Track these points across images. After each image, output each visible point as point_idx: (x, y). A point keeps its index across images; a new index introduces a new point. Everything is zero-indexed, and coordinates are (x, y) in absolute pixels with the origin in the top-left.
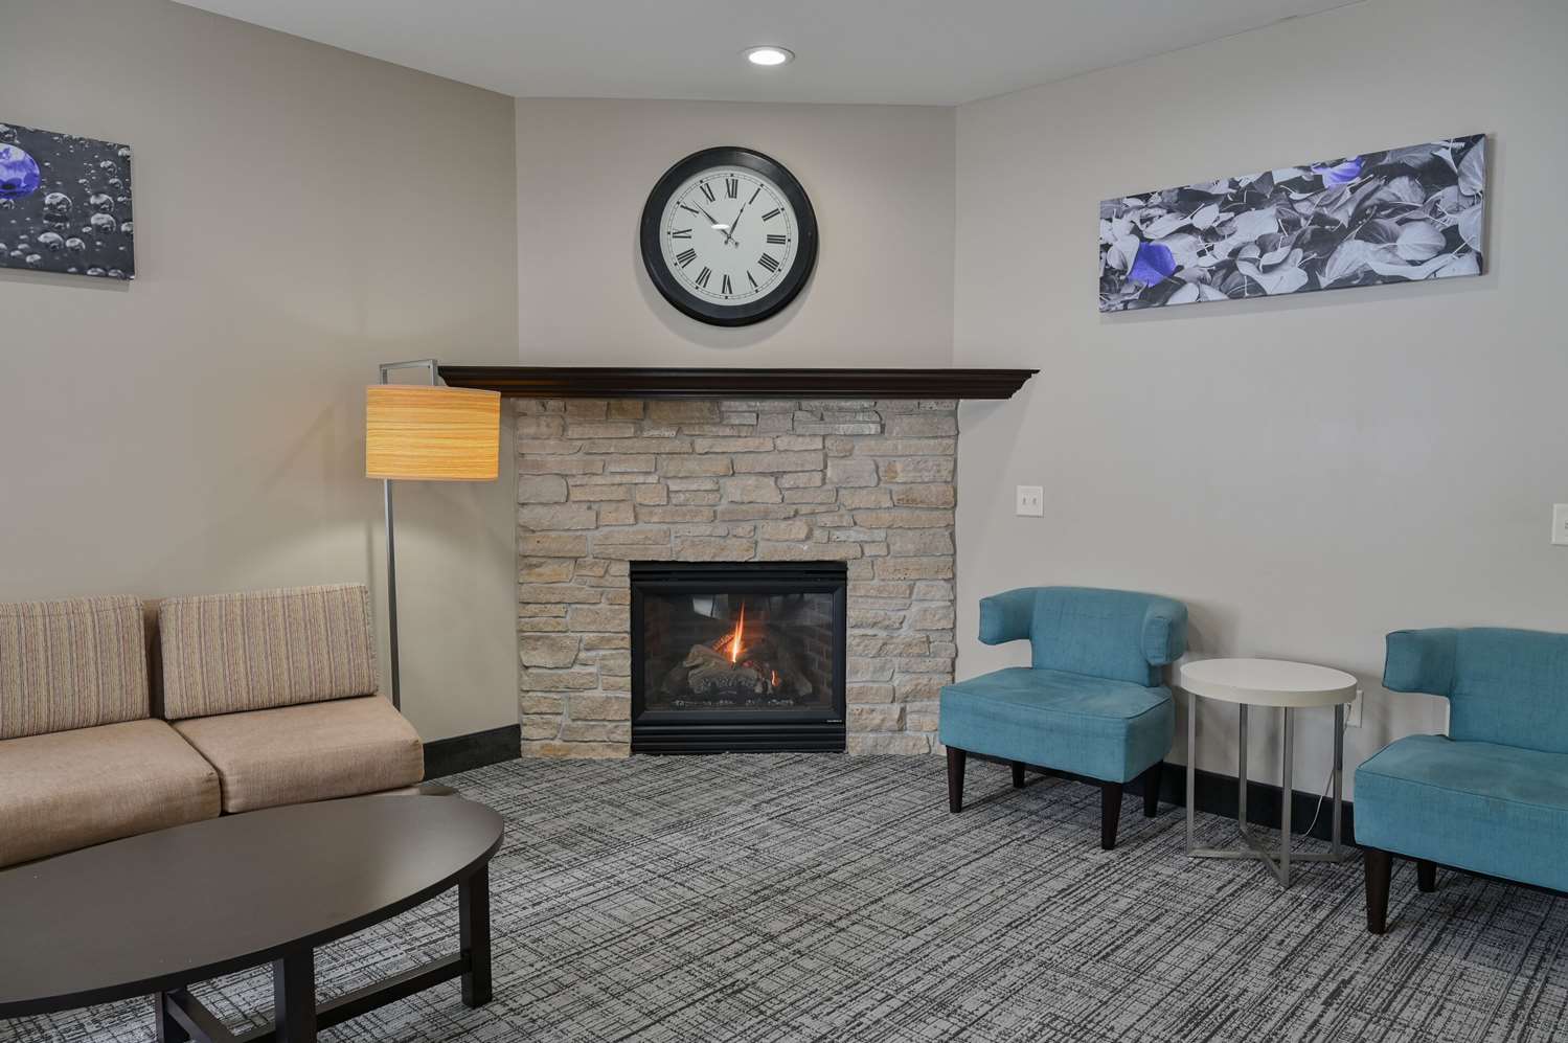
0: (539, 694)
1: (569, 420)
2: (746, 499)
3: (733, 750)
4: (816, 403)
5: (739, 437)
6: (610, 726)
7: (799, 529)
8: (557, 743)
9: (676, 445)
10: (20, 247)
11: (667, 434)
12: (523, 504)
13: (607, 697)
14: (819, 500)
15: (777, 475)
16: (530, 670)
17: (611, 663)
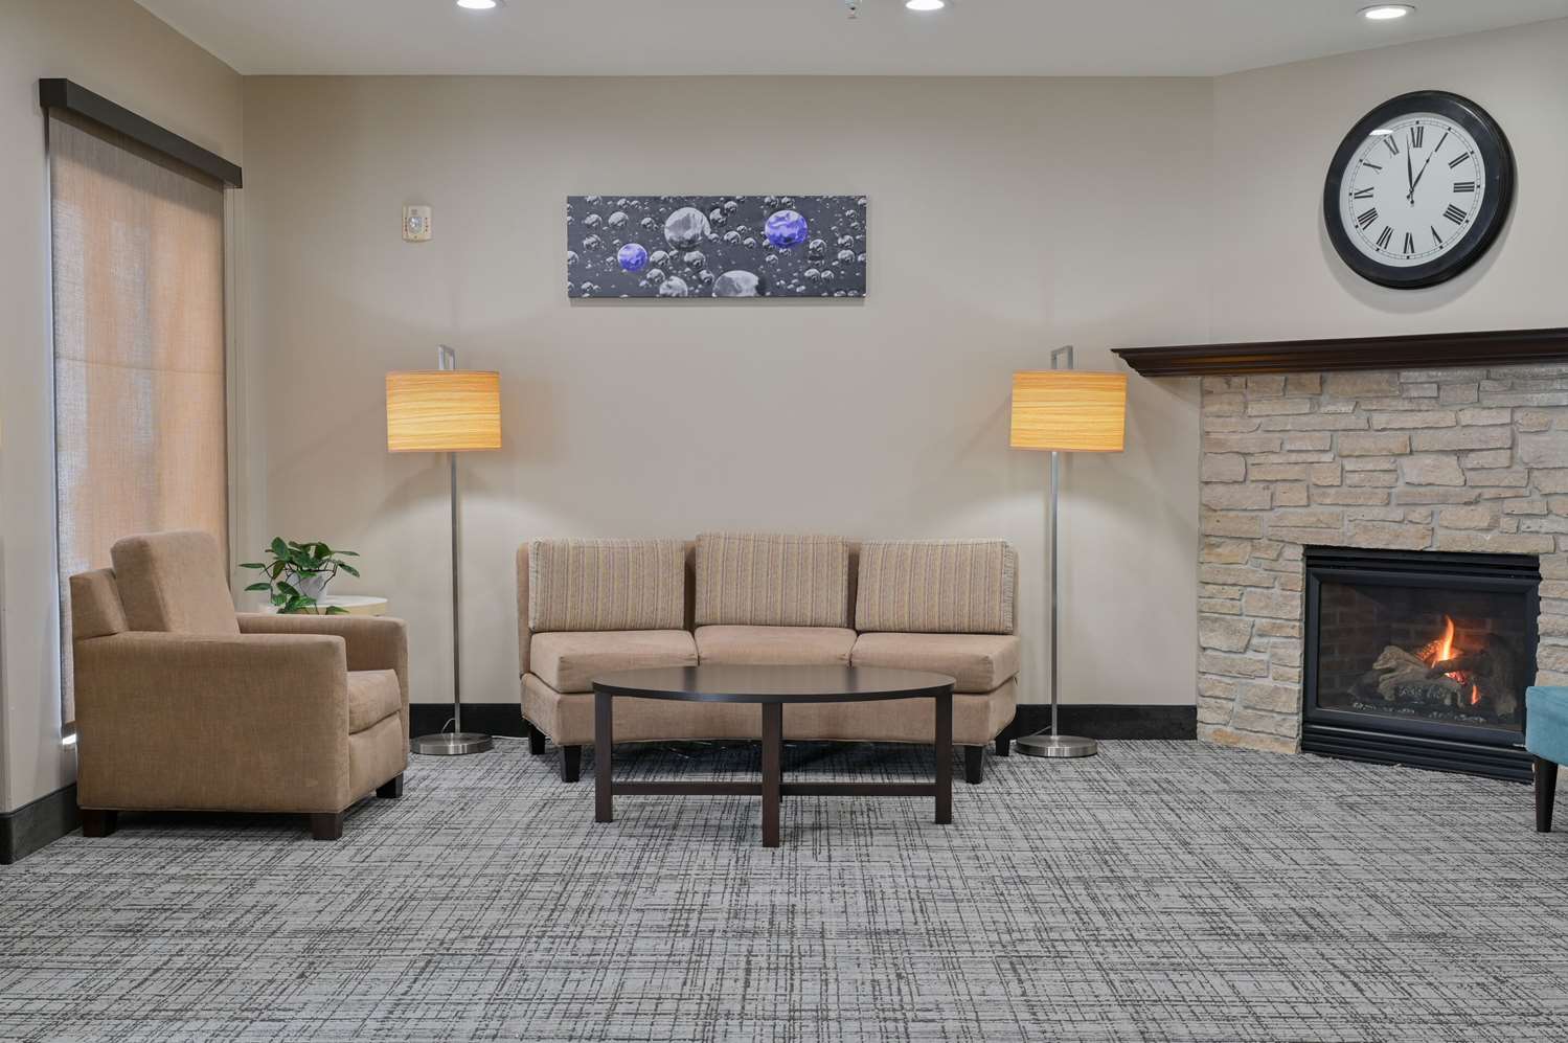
0: (1214, 677)
1: (1250, 397)
2: (1423, 480)
3: (1405, 763)
4: (1505, 370)
5: (1420, 411)
6: (1279, 718)
7: (1481, 516)
8: (1229, 729)
9: (1350, 422)
10: (794, 281)
11: (1343, 410)
12: (1207, 483)
13: (1276, 688)
14: (1506, 483)
15: (1460, 453)
16: (1208, 652)
17: (1281, 652)
